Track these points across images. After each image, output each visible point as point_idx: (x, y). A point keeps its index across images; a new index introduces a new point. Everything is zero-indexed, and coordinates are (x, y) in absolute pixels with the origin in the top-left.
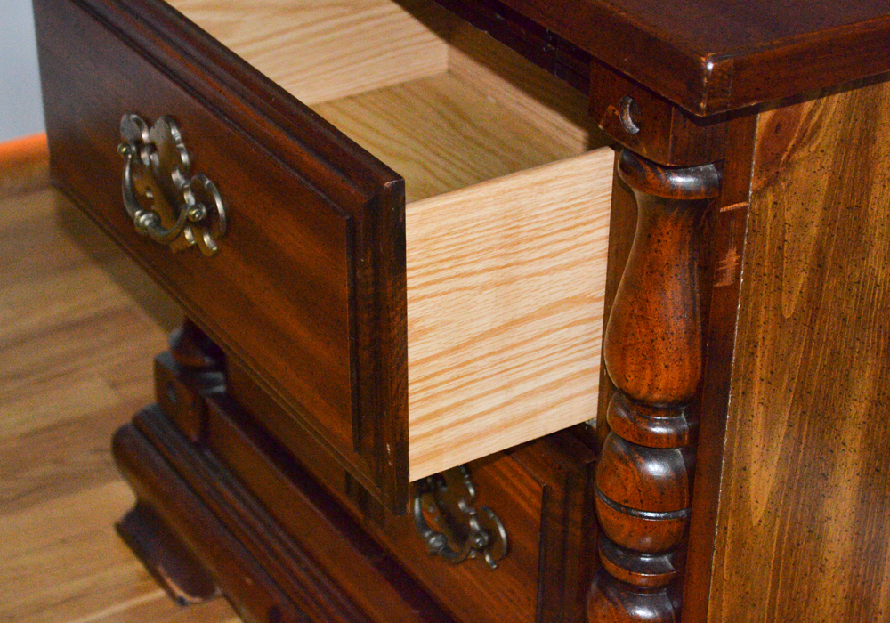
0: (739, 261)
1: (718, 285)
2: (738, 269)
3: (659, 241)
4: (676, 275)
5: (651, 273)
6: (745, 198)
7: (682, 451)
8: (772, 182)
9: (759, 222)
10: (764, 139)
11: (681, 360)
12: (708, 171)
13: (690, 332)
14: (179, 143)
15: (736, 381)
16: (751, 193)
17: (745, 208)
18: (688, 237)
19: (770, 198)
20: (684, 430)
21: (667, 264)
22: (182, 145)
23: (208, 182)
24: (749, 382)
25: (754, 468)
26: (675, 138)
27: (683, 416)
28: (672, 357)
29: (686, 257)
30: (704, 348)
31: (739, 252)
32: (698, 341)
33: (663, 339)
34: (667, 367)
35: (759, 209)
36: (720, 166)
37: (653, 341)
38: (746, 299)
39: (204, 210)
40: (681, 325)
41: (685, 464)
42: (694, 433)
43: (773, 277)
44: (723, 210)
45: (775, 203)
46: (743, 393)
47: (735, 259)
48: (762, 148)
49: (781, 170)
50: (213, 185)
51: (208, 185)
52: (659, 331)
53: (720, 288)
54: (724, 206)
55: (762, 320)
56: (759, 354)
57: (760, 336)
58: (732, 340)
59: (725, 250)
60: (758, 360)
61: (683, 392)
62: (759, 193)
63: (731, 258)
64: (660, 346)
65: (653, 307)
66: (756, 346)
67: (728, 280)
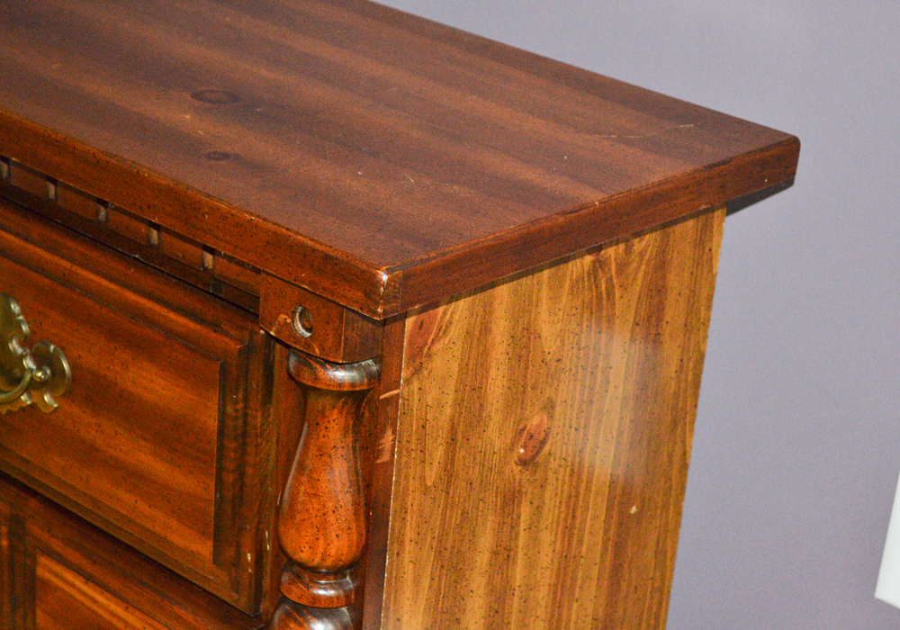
0: (394, 440)
1: (378, 461)
2: (393, 446)
3: (326, 428)
4: (342, 456)
5: (321, 455)
6: (398, 387)
7: (348, 609)
8: (417, 371)
9: (408, 405)
10: (411, 335)
11: (349, 528)
12: (369, 365)
13: (356, 504)
14: (18, 315)
15: (392, 543)
16: (402, 381)
17: (398, 394)
18: (351, 422)
19: (415, 385)
20: (351, 590)
21: (334, 447)
22: (21, 318)
23: (52, 347)
24: (402, 543)
25: (406, 618)
26: (346, 339)
27: (348, 578)
28: (342, 527)
29: (350, 439)
30: (367, 517)
31: (394, 432)
32: (362, 511)
33: (334, 512)
34: (337, 536)
35: (408, 395)
36: (379, 359)
37: (324, 514)
38: (399, 471)
39: (48, 372)
40: (348, 498)
41: (352, 620)
42: (360, 591)
43: (419, 452)
44: (381, 397)
45: (420, 389)
46: (398, 554)
47: (391, 438)
48: (410, 343)
49: (423, 360)
50: (58, 349)
51: (54, 349)
52: (330, 505)
53: (380, 464)
54: (382, 394)
55: (411, 489)
56: (409, 519)
57: (409, 504)
58: (389, 508)
59: (384, 431)
60: (408, 523)
61: (351, 557)
62: (408, 382)
63: (388, 438)
64: (331, 518)
65: (324, 485)
66: (406, 512)
67: (385, 458)
